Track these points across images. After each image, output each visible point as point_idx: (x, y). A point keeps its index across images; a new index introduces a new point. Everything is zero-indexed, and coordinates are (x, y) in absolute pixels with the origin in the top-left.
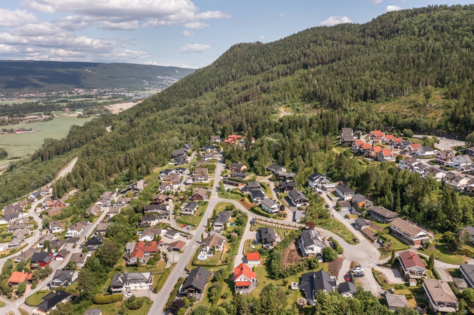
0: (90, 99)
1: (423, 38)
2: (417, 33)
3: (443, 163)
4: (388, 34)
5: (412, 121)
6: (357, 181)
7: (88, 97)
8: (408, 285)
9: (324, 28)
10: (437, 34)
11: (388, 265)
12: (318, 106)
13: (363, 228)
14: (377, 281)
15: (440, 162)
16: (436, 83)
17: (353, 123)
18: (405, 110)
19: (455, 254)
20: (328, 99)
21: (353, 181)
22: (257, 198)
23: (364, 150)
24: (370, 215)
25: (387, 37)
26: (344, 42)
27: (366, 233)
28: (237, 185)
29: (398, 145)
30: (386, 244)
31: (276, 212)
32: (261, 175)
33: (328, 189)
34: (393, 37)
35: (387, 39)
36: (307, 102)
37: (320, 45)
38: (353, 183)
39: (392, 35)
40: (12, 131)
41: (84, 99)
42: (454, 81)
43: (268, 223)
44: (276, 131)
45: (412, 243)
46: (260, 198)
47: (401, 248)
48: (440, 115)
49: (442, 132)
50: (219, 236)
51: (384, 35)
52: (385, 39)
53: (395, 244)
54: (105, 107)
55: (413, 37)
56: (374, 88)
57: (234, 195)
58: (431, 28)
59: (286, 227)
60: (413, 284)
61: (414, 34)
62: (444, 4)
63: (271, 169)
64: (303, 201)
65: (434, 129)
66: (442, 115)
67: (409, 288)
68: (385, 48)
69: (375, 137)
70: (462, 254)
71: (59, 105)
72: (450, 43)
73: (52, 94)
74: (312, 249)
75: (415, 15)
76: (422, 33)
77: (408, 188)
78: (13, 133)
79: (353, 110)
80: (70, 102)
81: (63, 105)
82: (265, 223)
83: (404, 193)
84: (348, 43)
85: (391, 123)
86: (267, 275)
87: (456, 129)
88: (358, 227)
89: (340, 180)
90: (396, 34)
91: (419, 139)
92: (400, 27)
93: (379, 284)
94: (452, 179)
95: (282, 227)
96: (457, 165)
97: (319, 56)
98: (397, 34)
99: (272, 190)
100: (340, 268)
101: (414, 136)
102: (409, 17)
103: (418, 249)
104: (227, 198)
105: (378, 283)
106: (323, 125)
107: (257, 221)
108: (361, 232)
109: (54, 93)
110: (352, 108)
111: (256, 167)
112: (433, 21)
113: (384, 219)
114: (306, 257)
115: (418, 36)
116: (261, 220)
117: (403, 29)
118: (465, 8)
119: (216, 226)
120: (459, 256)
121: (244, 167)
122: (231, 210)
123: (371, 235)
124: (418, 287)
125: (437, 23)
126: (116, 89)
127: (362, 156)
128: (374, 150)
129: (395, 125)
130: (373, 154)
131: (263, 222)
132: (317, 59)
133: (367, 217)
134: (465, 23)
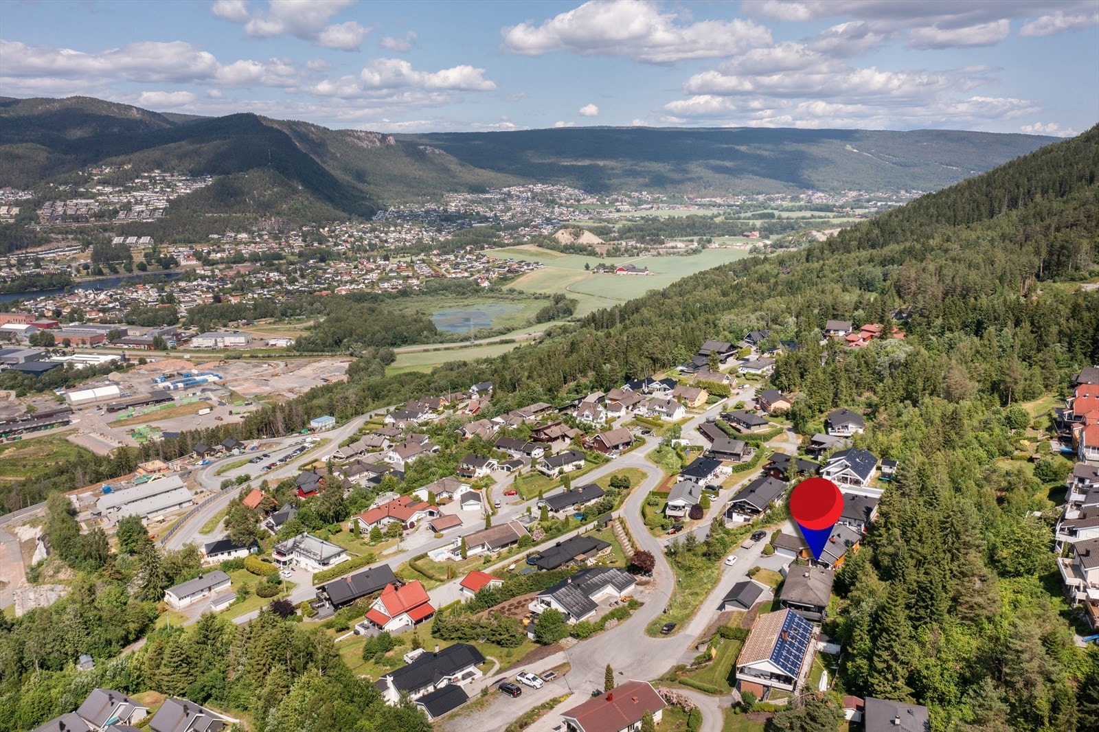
0: (822, 214)
7: (821, 210)
40: (612, 269)
41: (808, 214)
54: (814, 233)
71: (747, 225)
73: (757, 200)
78: (613, 272)
80: (779, 218)
81: (754, 225)
109: (761, 198)
126: (903, 192)
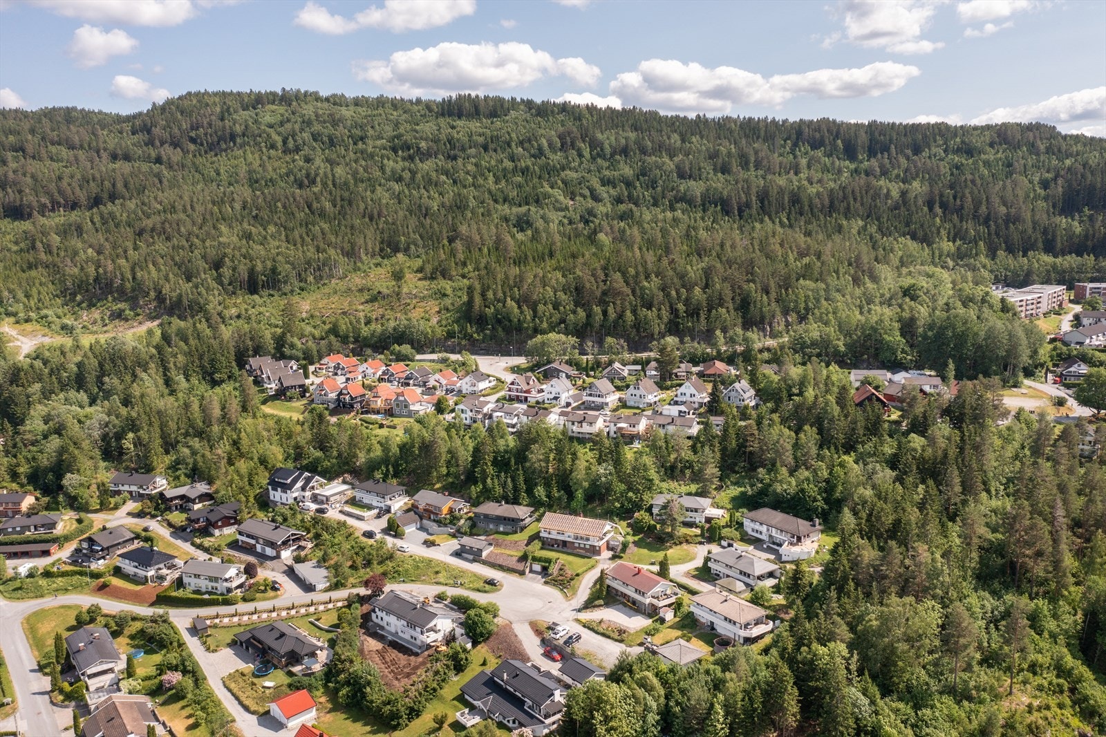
1: (297, 157)
2: (280, 144)
3: (526, 398)
4: (212, 144)
5: (395, 329)
6: (396, 466)
8: (662, 621)
9: (19, 115)
10: (323, 150)
11: (597, 603)
12: (127, 312)
13: (484, 554)
14: (609, 637)
15: (518, 396)
16: (381, 250)
17: (270, 344)
18: (361, 307)
19: (671, 547)
20: (153, 294)
21: (387, 467)
22: (157, 567)
23: (352, 399)
24: (475, 526)
25: (211, 150)
26: (104, 155)
27: (498, 562)
28: (46, 553)
29: (408, 378)
30: (554, 570)
31: (240, 586)
32: (96, 511)
33: (332, 499)
34: (225, 150)
35: (213, 153)
36: (84, 305)
37: (34, 158)
38: (388, 470)
39: (224, 146)
42: (416, 245)
43: (245, 618)
44: (64, 387)
45: (595, 551)
46: (162, 566)
47: (585, 568)
48: (433, 311)
49: (459, 344)
50: (125, 698)
51: (202, 144)
52: (206, 152)
53: (570, 563)
55: (272, 152)
56: (269, 264)
57: (60, 581)
58: (306, 135)
59: (303, 611)
60: (669, 616)
61: (273, 147)
62: (311, 89)
63: (121, 488)
64: (293, 540)
65: (440, 339)
66: (439, 312)
67: (667, 625)
68: (218, 174)
69: (343, 369)
70: (681, 543)
72: (361, 170)
74: (433, 630)
75: (260, 106)
76: (291, 144)
77: (532, 453)
79: (239, 317)
82: (236, 619)
83: (528, 464)
84: (114, 157)
85: (347, 337)
86: (368, 728)
87: (485, 334)
88: (471, 557)
89: (343, 474)
90: (232, 144)
91: (433, 361)
92: (238, 129)
93: (616, 640)
94: (581, 422)
95: (293, 612)
96: (556, 398)
97: (53, 187)
98: (235, 144)
99: (172, 540)
100: (520, 642)
101: (418, 357)
102: (248, 109)
103: (610, 559)
104: (42, 596)
105: (613, 639)
106: (201, 358)
107: (208, 622)
108: (485, 563)
110: (234, 311)
111: (73, 492)
112: (308, 123)
113: (514, 524)
114: (426, 653)
115: (284, 152)
116: (217, 616)
117: (244, 135)
118: (357, 102)
119: (90, 677)
120: (679, 547)
121: (28, 501)
122: (92, 620)
123: (512, 562)
124: (678, 619)
125: (317, 127)
127: (352, 414)
128: (379, 394)
129: (356, 341)
130: (379, 403)
131: (226, 620)
132: (48, 193)
133: (474, 531)
134: (371, 132)
